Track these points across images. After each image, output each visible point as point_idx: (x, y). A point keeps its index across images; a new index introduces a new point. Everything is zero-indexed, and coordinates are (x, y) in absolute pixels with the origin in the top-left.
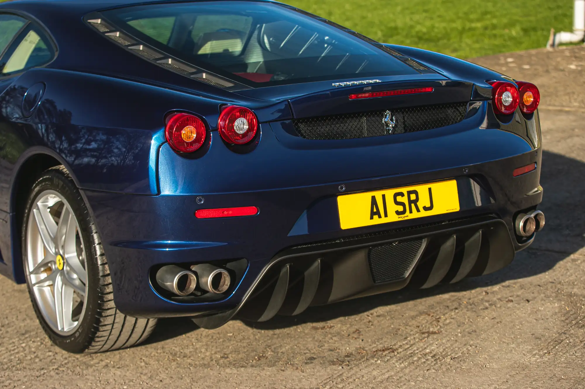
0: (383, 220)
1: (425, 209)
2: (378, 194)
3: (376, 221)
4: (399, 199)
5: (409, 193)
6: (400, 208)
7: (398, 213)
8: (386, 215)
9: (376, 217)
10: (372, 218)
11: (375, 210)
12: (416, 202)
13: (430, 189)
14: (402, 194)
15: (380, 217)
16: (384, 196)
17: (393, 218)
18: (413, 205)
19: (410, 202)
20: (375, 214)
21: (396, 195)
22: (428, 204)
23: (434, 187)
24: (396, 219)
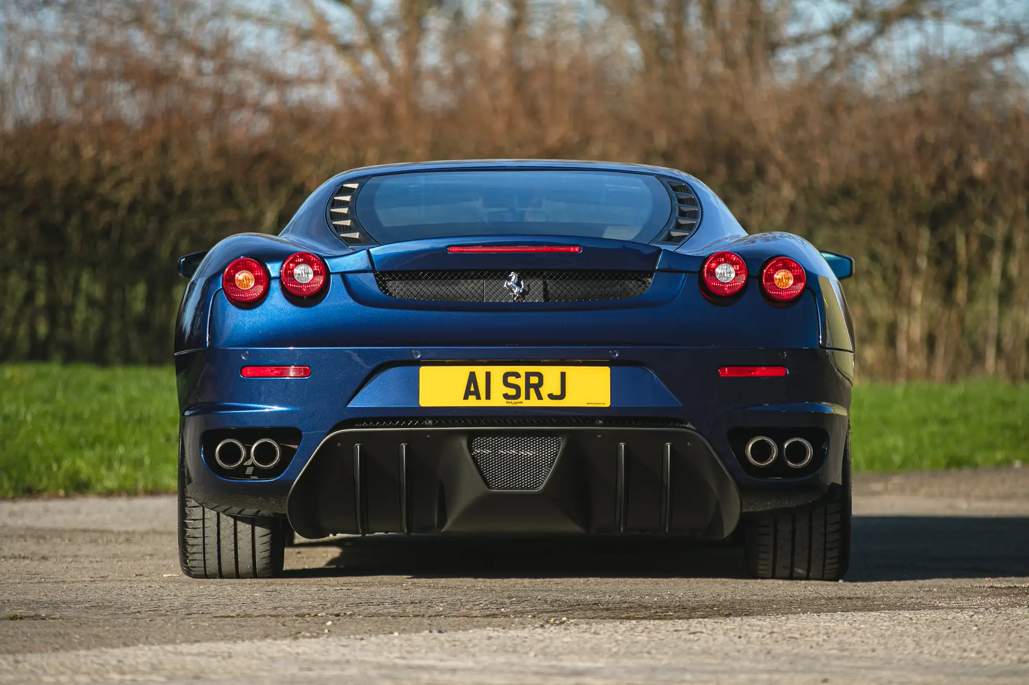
0: (483, 403)
1: (551, 396)
2: (480, 371)
3: (472, 402)
4: (511, 380)
5: (528, 375)
6: (512, 392)
7: (506, 396)
8: (488, 397)
9: (472, 398)
10: (466, 398)
11: (472, 389)
12: (537, 387)
13: (563, 375)
14: (517, 375)
15: (478, 398)
16: (488, 375)
17: (496, 400)
18: (532, 391)
19: (528, 385)
20: (472, 393)
21: (506, 375)
22: (557, 392)
23: (570, 371)
24: (503, 403)
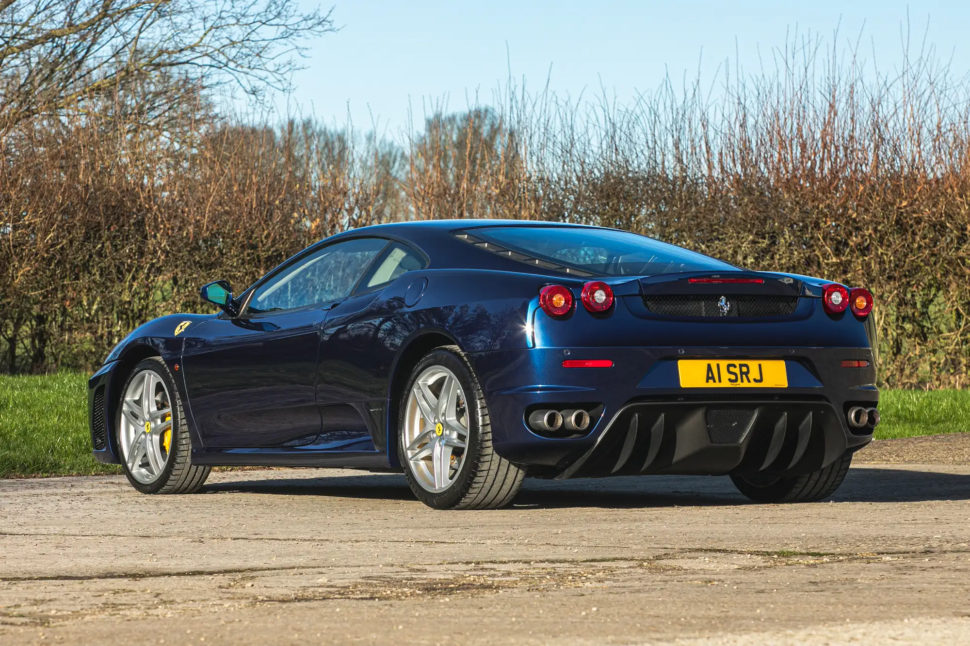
0: (717, 385)
1: (755, 380)
2: (714, 363)
3: (711, 384)
4: (732, 369)
5: (741, 366)
6: (733, 377)
7: (730, 380)
8: (720, 381)
9: (711, 381)
10: (707, 381)
11: (710, 375)
12: (747, 373)
13: (760, 365)
14: (735, 366)
15: (714, 381)
16: (718, 365)
17: (725, 384)
18: (744, 376)
19: (742, 373)
20: (711, 378)
21: (729, 366)
22: (759, 378)
23: (764, 363)
24: (729, 385)
